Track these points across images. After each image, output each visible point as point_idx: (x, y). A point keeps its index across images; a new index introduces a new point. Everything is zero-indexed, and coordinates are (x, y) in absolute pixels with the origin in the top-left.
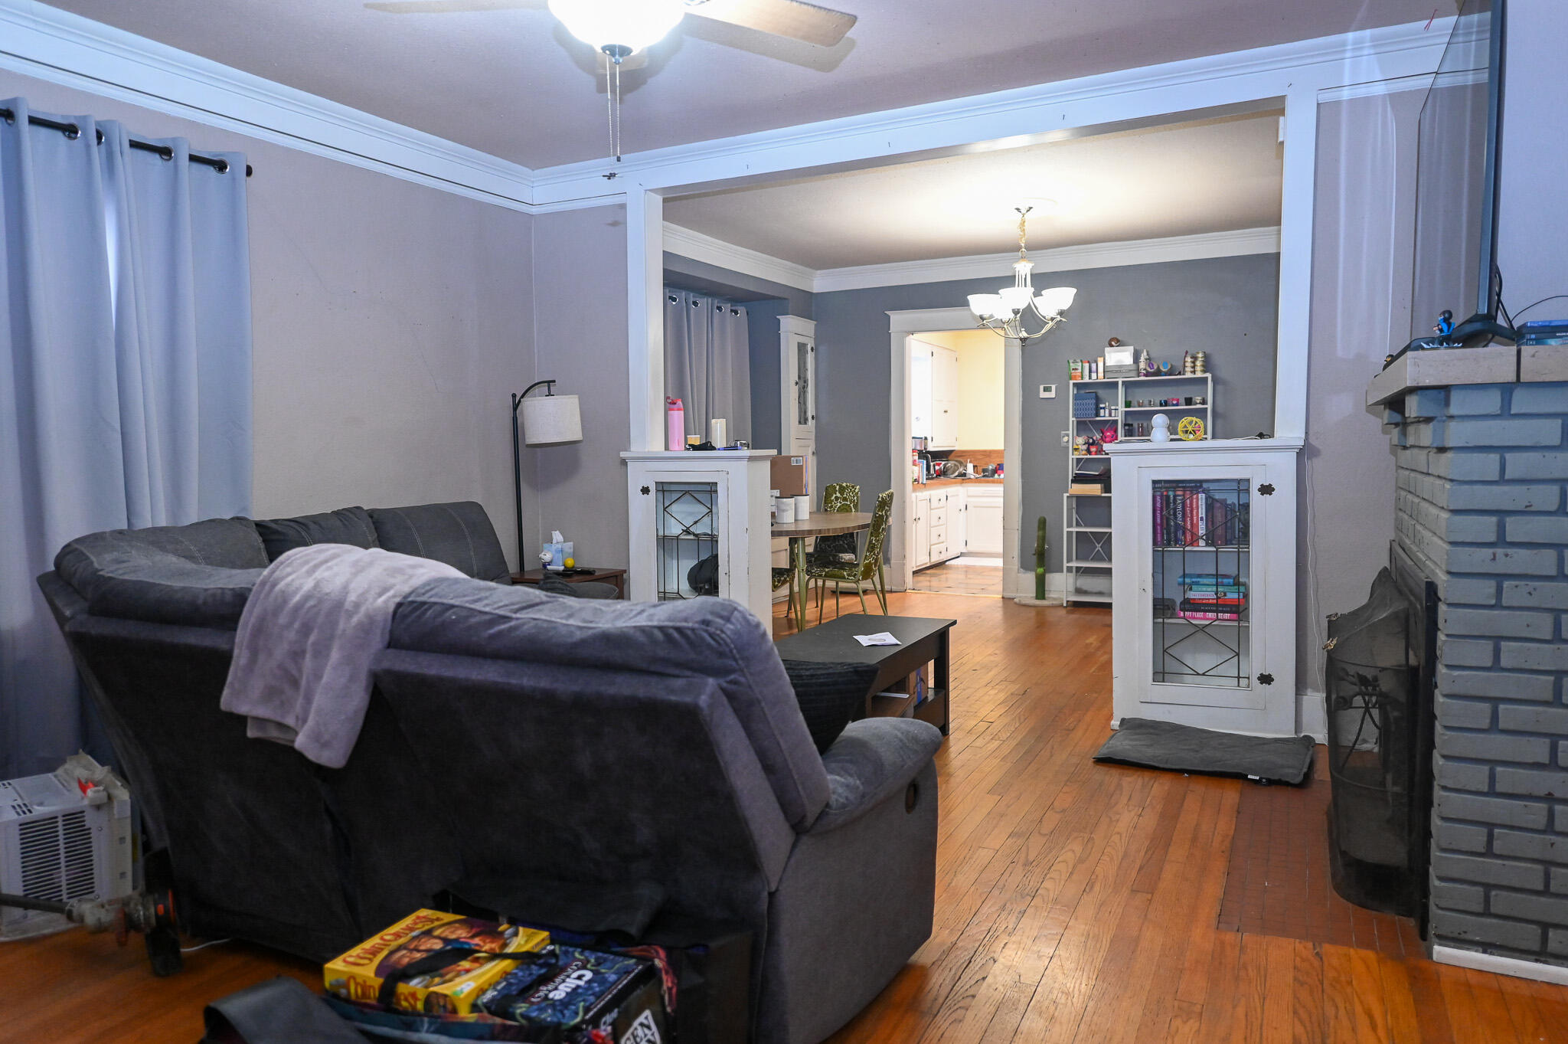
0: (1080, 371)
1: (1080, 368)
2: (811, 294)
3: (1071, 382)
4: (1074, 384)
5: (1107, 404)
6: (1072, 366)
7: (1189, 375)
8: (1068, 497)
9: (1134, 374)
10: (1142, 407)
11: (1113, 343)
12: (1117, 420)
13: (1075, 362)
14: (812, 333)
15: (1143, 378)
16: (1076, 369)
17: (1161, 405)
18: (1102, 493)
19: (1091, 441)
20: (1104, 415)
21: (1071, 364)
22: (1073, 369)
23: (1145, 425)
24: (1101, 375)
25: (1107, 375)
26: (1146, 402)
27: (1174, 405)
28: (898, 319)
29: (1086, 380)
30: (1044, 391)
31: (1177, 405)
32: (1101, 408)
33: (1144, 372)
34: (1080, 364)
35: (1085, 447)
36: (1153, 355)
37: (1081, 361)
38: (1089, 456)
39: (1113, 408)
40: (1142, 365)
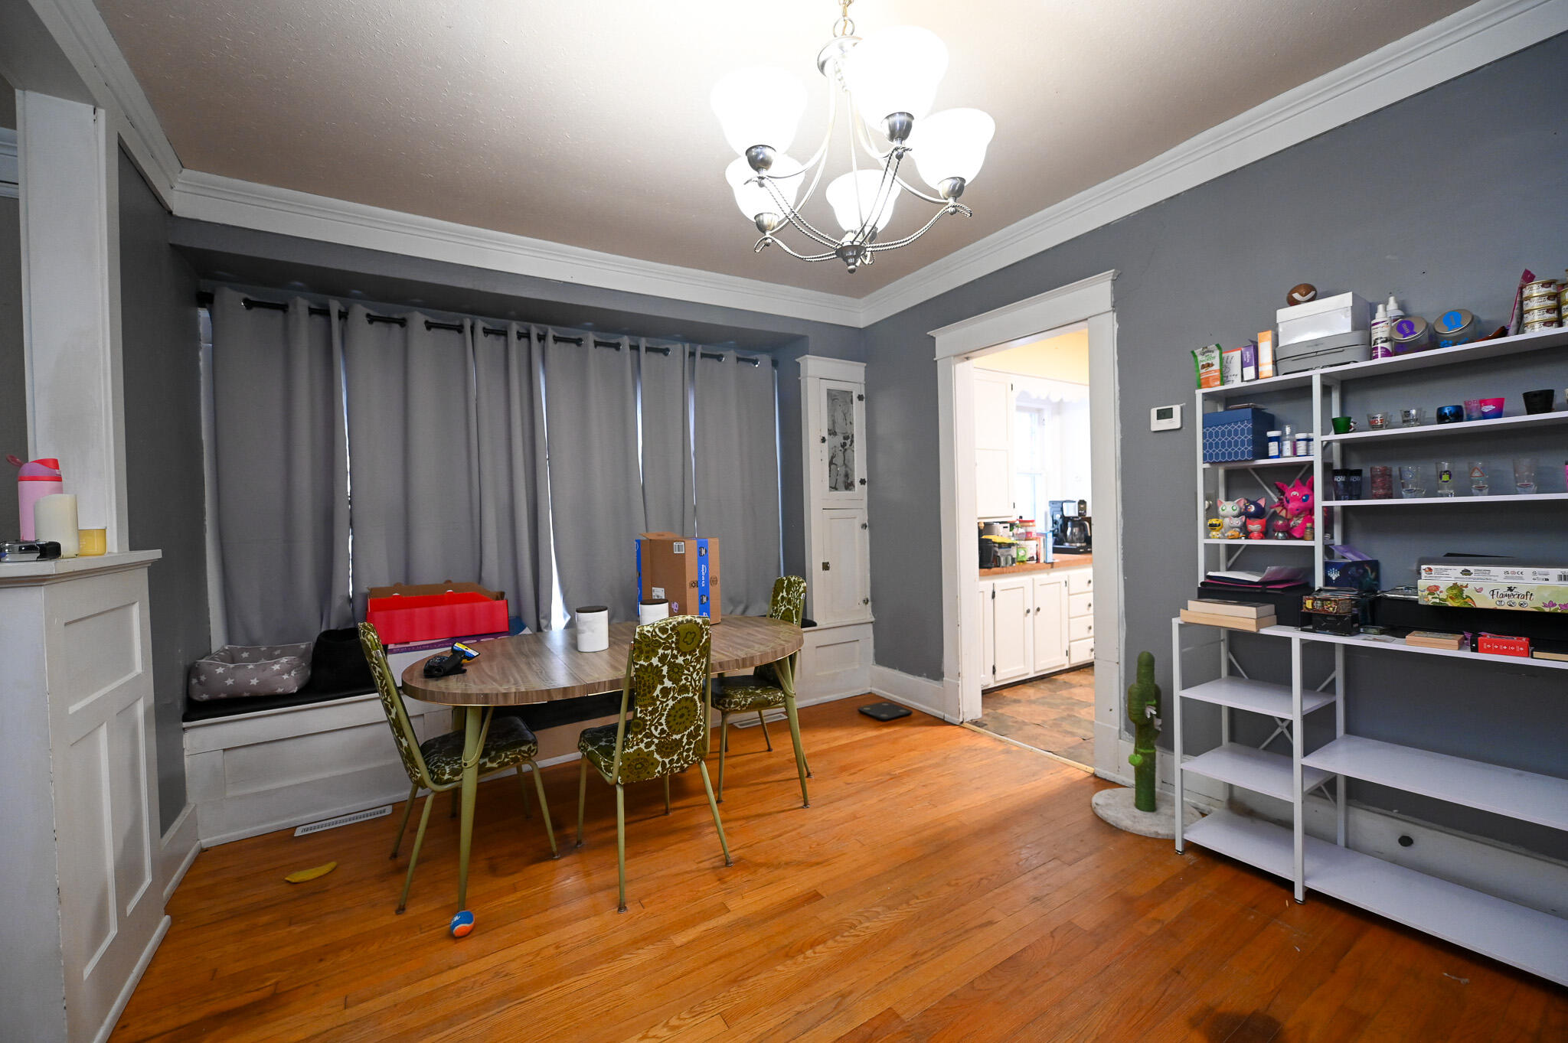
0: (1217, 367)
1: (1216, 362)
2: (860, 329)
3: (1199, 393)
4: (1204, 394)
5: (1288, 430)
6: (1202, 360)
7: (1536, 330)
8: (1180, 626)
9: (1360, 351)
10: (1381, 427)
11: (1296, 296)
12: (1311, 464)
13: (1206, 351)
14: (862, 378)
15: (1381, 360)
16: (1209, 365)
17: (1442, 418)
18: (1259, 625)
19: (1252, 509)
20: (1282, 453)
21: (1200, 358)
22: (1203, 367)
23: (1395, 471)
24: (1266, 368)
25: (1284, 366)
26: (1399, 418)
27: (1485, 416)
28: (945, 338)
29: (1236, 383)
30: (1159, 417)
31: (1498, 414)
32: (1272, 439)
33: (1387, 345)
34: (1217, 353)
35: (1238, 522)
36: (1415, 308)
37: (1218, 347)
38: (1244, 542)
39: (1299, 436)
40: (1380, 332)
